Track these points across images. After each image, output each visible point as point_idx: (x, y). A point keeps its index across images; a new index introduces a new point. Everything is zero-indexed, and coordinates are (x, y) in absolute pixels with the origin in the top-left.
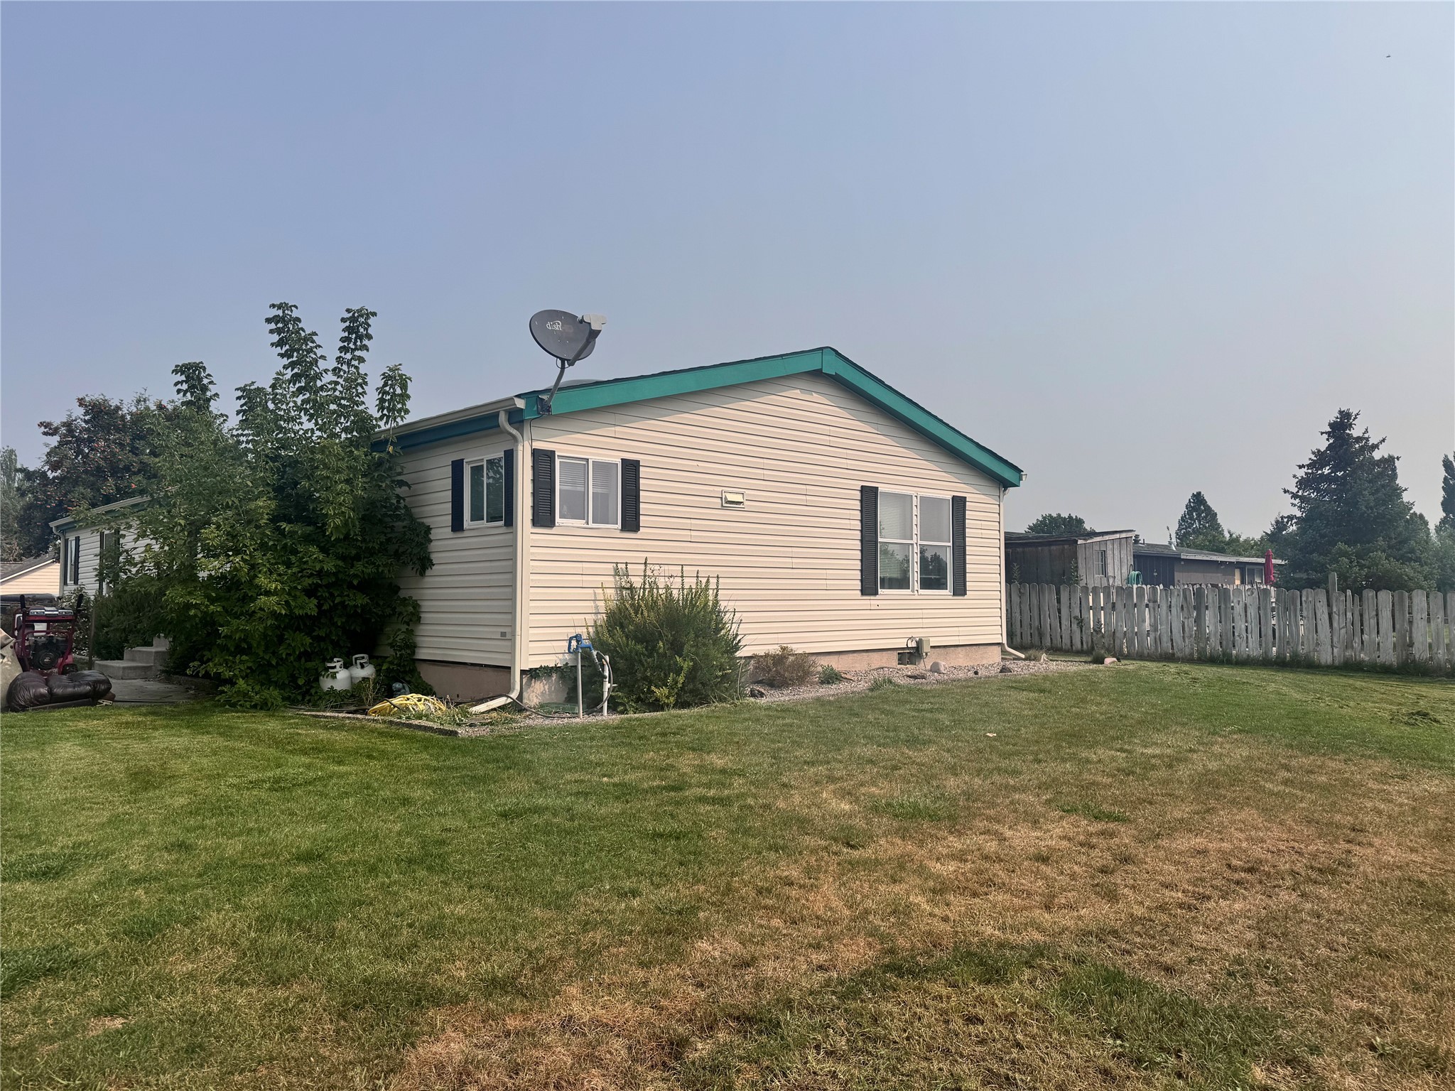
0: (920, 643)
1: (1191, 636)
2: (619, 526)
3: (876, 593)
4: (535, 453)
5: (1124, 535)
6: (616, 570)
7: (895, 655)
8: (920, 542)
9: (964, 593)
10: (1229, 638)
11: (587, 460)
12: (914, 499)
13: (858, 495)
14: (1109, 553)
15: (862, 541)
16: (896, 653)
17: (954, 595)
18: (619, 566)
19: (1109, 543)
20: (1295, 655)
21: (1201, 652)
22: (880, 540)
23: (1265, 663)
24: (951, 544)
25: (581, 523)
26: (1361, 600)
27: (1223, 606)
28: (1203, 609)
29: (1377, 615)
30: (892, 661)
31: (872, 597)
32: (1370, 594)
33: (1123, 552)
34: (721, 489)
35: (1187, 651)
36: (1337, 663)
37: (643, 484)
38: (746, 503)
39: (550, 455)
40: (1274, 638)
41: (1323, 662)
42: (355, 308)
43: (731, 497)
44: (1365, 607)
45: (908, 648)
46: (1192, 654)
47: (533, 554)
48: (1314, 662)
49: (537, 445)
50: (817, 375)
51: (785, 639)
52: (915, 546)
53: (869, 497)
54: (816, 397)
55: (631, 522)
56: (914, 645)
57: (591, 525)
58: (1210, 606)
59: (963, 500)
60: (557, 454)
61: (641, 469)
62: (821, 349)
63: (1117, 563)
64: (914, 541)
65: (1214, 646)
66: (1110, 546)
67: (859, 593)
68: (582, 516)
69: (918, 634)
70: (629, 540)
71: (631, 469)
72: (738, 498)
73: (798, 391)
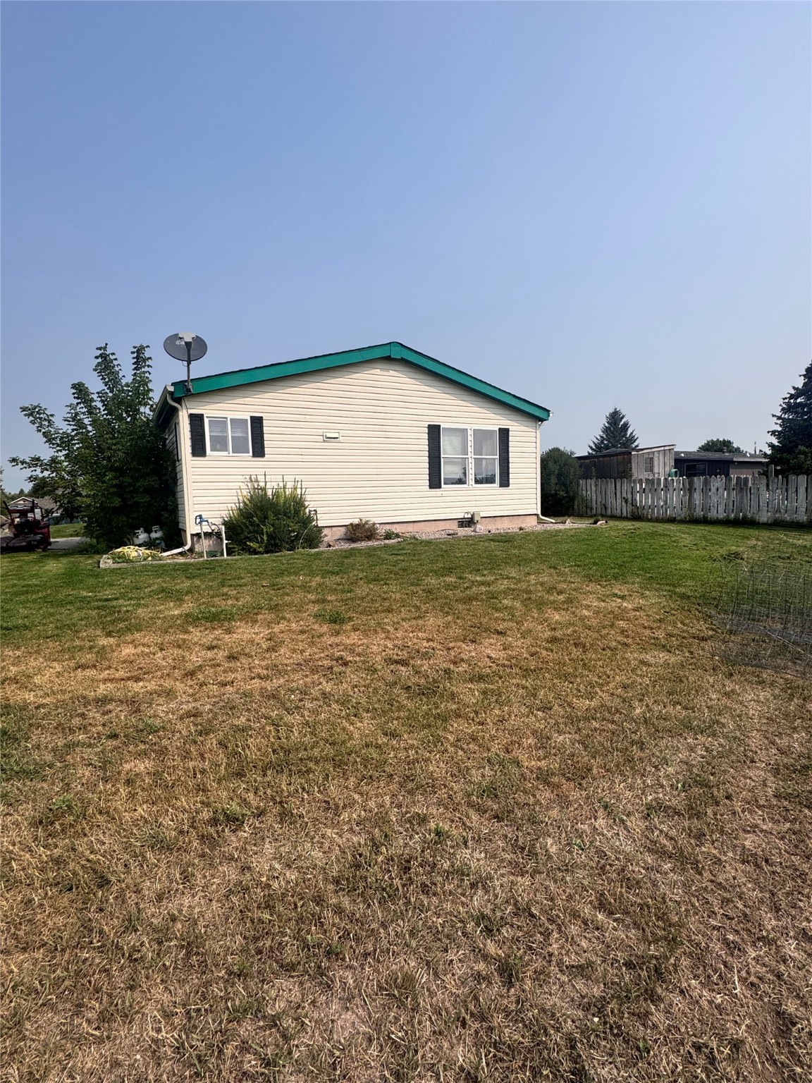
0: (473, 515)
1: (685, 507)
2: (251, 454)
3: (440, 487)
4: (192, 417)
5: (667, 448)
6: (251, 478)
7: (456, 522)
8: (473, 457)
9: (508, 485)
10: (707, 508)
11: (226, 418)
12: (469, 431)
13: (426, 430)
14: (656, 459)
15: (429, 457)
16: (456, 521)
17: (500, 486)
18: (253, 477)
19: (656, 453)
20: (745, 517)
21: (691, 515)
22: (442, 456)
23: (726, 523)
24: (498, 457)
25: (225, 453)
26: (787, 481)
27: (704, 488)
28: (693, 490)
29: (797, 491)
30: (454, 526)
31: (438, 490)
32: (793, 478)
33: (667, 458)
34: (322, 430)
35: (683, 516)
36: (769, 522)
37: (266, 430)
38: (341, 438)
39: (201, 417)
40: (733, 506)
41: (761, 521)
42: (138, 345)
43: (329, 435)
44: (790, 486)
45: (464, 518)
46: (686, 518)
47: (193, 472)
48: (755, 521)
49: (191, 411)
50: (388, 359)
51: (362, 515)
52: (470, 459)
53: (434, 432)
54: (392, 373)
55: (259, 451)
56: (470, 516)
57: (231, 454)
58: (697, 488)
59: (507, 431)
60: (205, 416)
61: (264, 421)
62: (390, 343)
63: (661, 464)
64: (469, 456)
65: (699, 513)
66: (656, 455)
67: (428, 487)
68: (226, 449)
69: (472, 510)
70: (258, 462)
71: (257, 422)
72: (336, 435)
73: (378, 370)
